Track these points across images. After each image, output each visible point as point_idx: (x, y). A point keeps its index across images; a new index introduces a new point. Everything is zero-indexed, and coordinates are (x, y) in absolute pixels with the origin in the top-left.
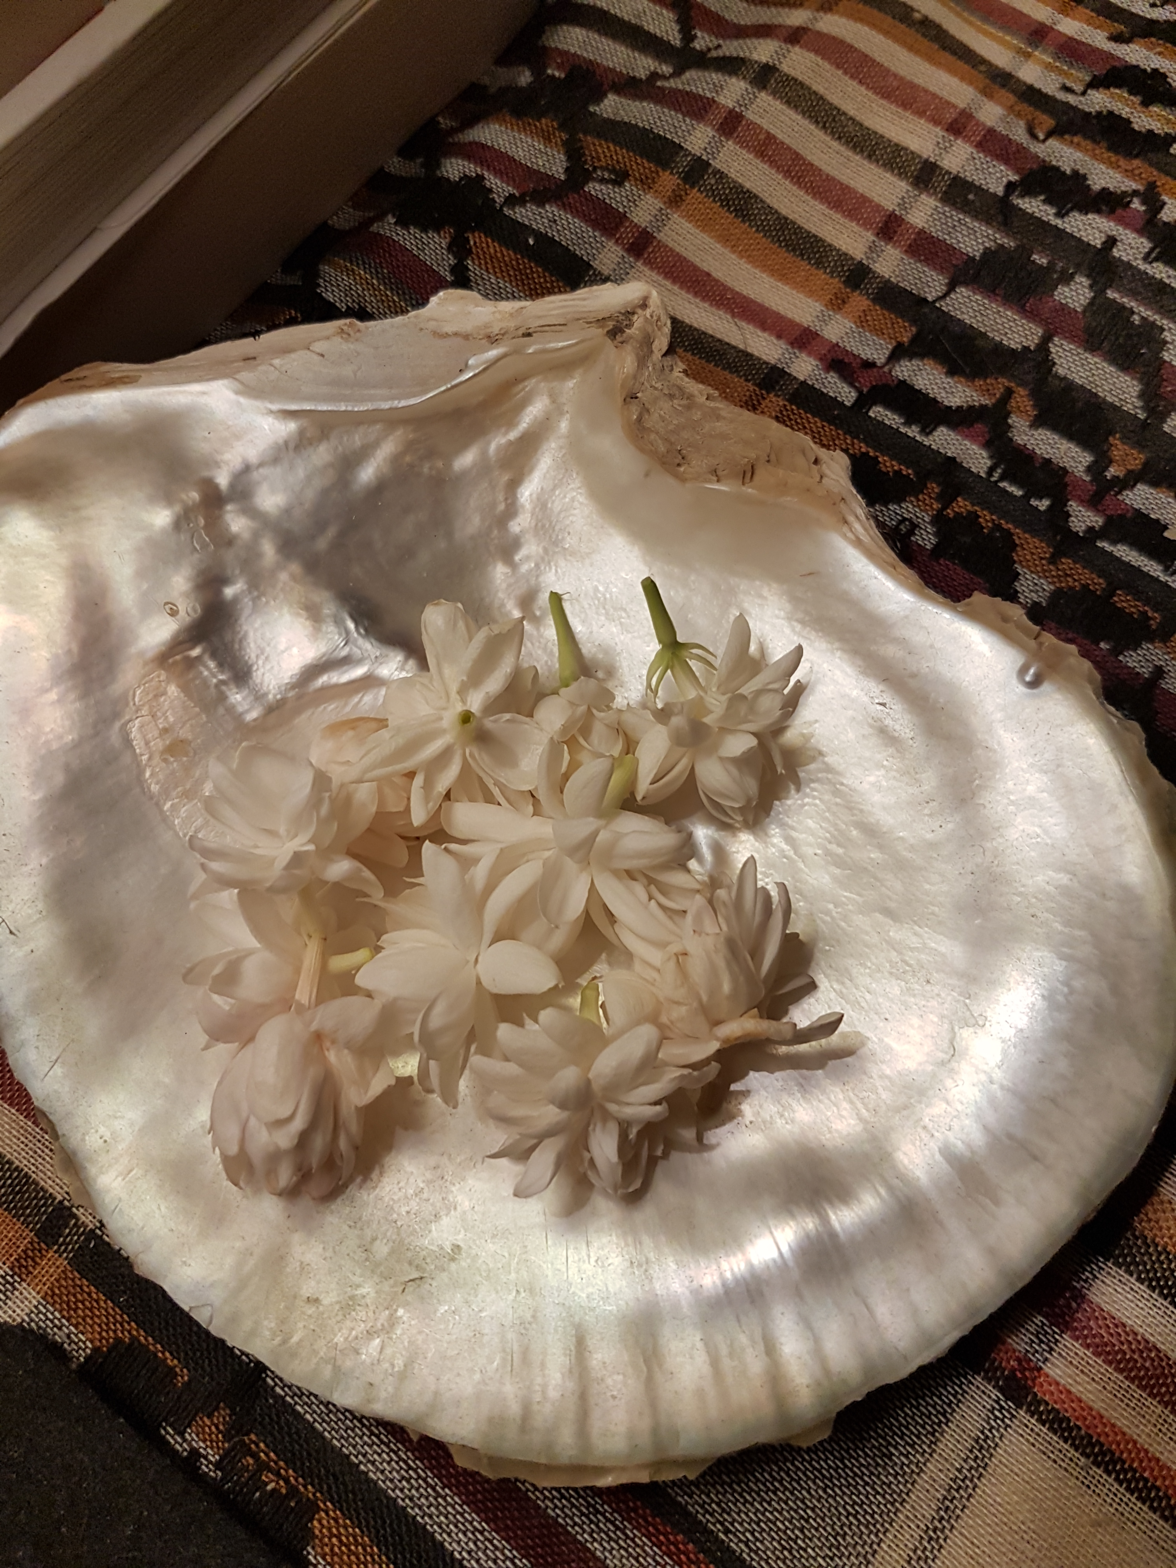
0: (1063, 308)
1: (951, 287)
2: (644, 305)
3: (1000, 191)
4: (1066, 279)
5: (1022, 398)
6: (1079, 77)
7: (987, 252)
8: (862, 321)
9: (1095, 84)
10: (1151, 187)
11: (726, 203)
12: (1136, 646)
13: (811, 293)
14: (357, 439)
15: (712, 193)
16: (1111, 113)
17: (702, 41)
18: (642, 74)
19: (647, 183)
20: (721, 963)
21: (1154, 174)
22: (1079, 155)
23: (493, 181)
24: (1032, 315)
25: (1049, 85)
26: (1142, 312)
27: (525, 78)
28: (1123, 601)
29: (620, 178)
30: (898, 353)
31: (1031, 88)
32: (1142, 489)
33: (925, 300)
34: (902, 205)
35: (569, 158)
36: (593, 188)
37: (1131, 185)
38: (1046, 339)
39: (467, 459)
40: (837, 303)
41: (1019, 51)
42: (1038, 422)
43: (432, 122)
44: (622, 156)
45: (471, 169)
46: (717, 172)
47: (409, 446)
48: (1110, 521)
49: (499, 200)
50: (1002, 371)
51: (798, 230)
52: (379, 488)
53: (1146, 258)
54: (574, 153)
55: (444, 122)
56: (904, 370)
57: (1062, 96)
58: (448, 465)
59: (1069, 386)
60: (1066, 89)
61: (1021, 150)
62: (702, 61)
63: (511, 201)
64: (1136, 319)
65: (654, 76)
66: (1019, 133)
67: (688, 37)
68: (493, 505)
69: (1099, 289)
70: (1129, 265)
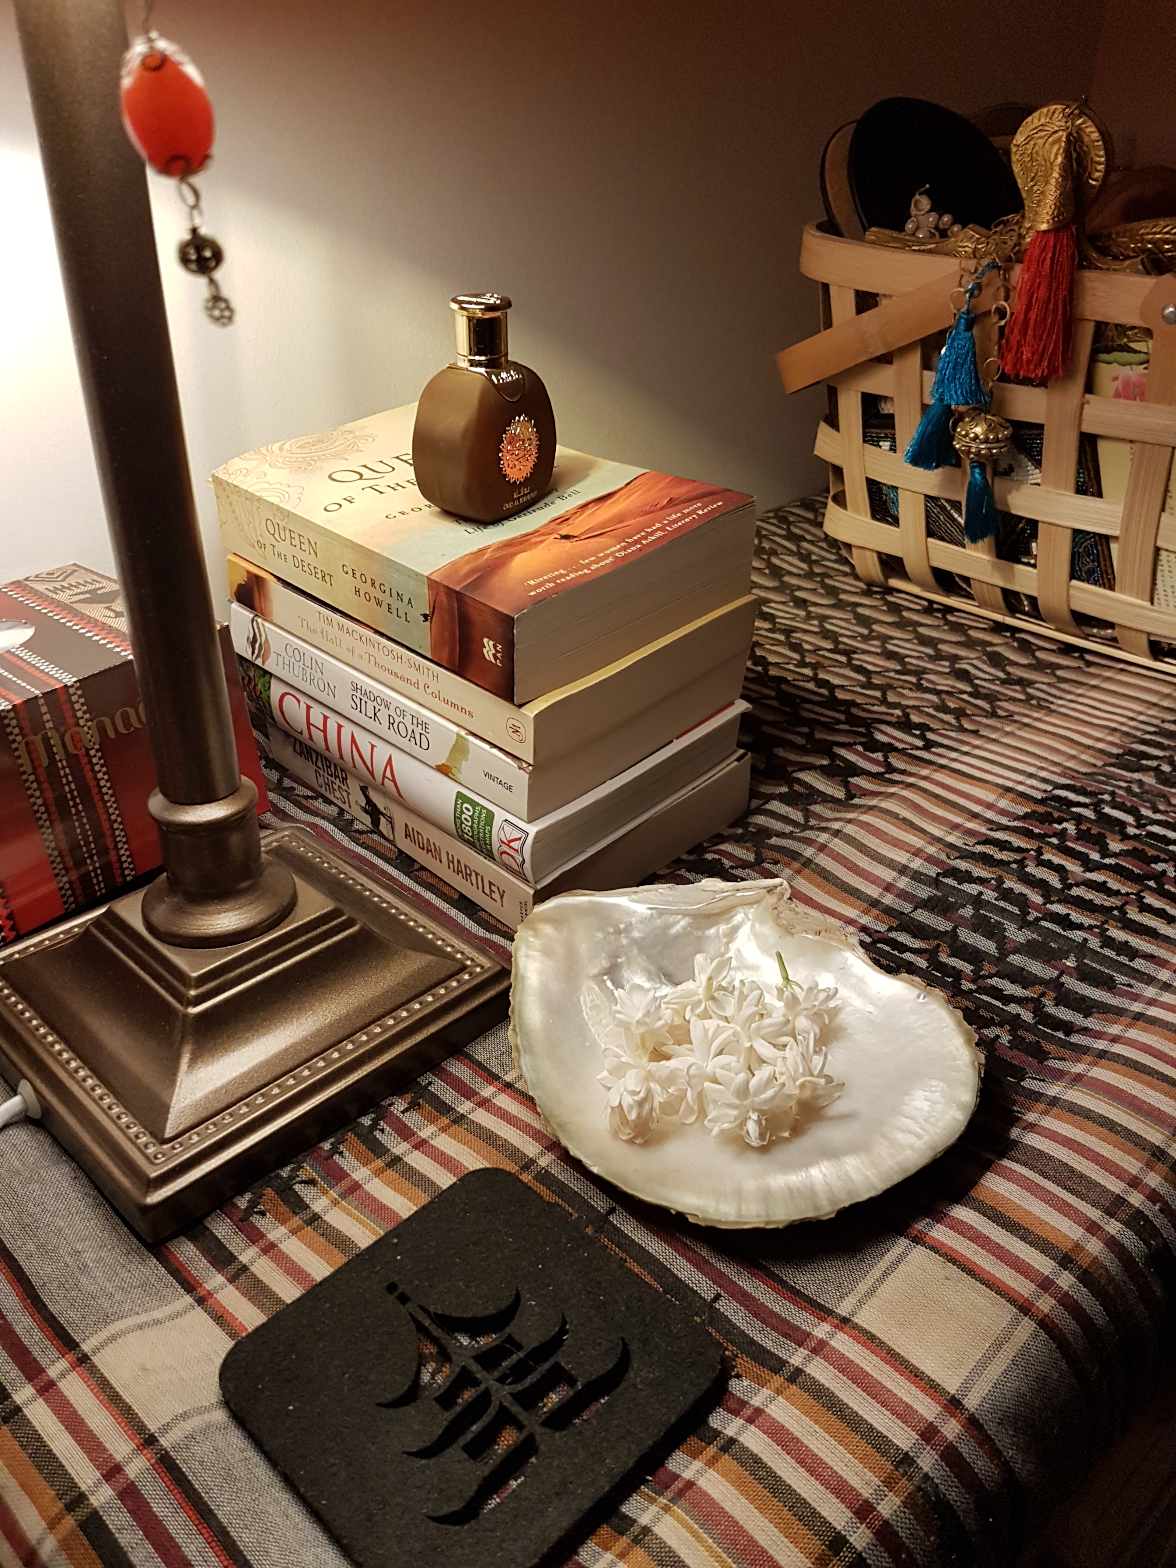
0: (962, 917)
1: (915, 909)
2: (781, 885)
3: (934, 875)
4: (964, 906)
5: (944, 947)
6: (972, 841)
7: (929, 897)
8: (876, 918)
9: (978, 843)
10: (1000, 877)
11: (819, 874)
12: (988, 1027)
13: (854, 908)
14: (672, 919)
15: (813, 871)
16: (985, 853)
17: (812, 822)
18: (787, 831)
19: (787, 865)
20: (799, 1061)
21: (1000, 872)
22: (968, 865)
23: (724, 861)
24: (949, 920)
25: (959, 843)
26: (995, 918)
27: (740, 831)
28: (982, 1012)
29: (776, 863)
30: (891, 929)
31: (951, 844)
32: (995, 979)
33: (904, 913)
34: (894, 880)
35: (756, 855)
36: (765, 865)
37: (990, 876)
38: (955, 928)
39: (712, 931)
40: (866, 912)
41: (947, 832)
42: (949, 956)
43: (701, 844)
44: (777, 856)
45: (717, 857)
46: (815, 864)
47: (690, 925)
48: (979, 987)
49: (727, 867)
50: (936, 938)
51: (849, 886)
52: (677, 937)
53: (996, 899)
54: (758, 854)
55: (705, 844)
56: (892, 935)
57: (964, 847)
58: (704, 933)
59: (965, 944)
60: (966, 844)
61: (943, 862)
62: (812, 828)
63: (732, 867)
64: (993, 920)
65: (792, 832)
66: (943, 857)
67: (807, 821)
68: (720, 949)
69: (976, 910)
70: (989, 902)
